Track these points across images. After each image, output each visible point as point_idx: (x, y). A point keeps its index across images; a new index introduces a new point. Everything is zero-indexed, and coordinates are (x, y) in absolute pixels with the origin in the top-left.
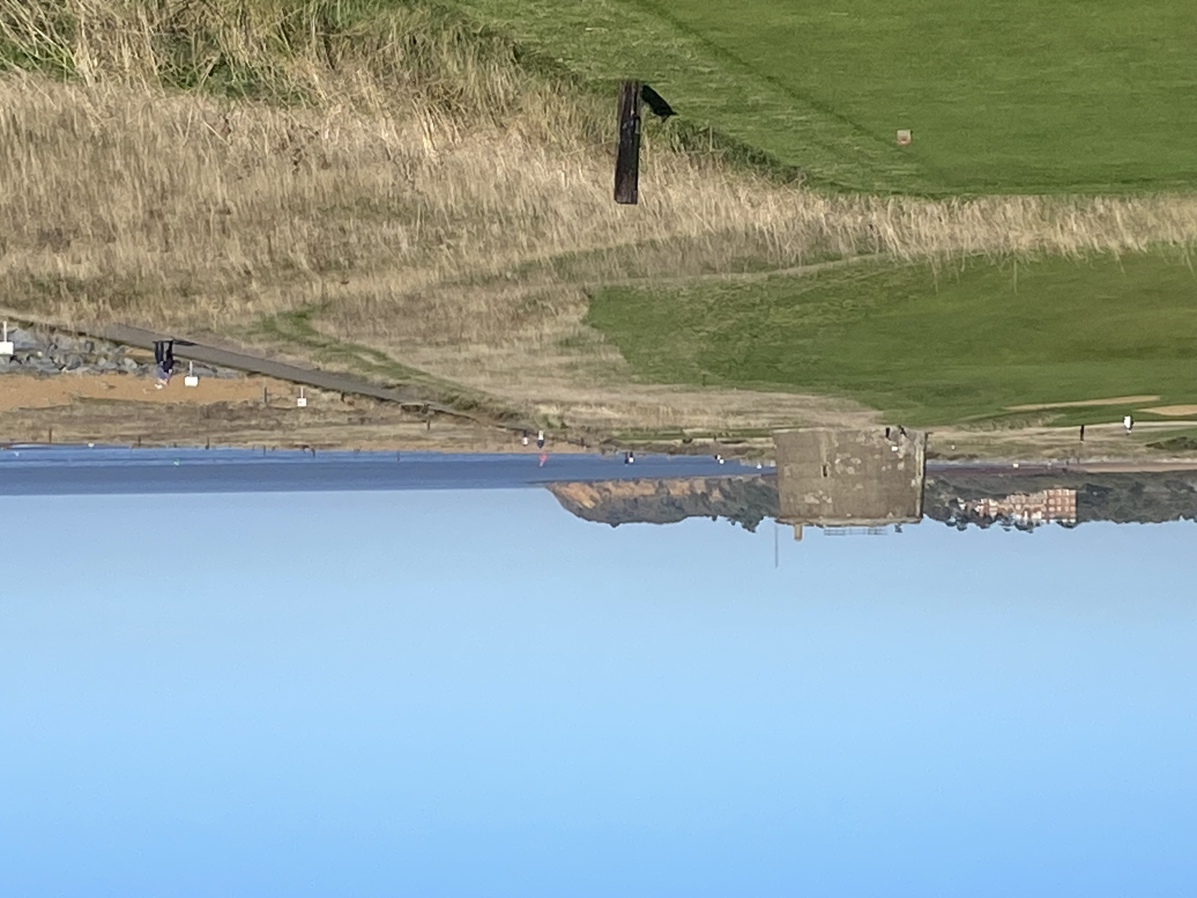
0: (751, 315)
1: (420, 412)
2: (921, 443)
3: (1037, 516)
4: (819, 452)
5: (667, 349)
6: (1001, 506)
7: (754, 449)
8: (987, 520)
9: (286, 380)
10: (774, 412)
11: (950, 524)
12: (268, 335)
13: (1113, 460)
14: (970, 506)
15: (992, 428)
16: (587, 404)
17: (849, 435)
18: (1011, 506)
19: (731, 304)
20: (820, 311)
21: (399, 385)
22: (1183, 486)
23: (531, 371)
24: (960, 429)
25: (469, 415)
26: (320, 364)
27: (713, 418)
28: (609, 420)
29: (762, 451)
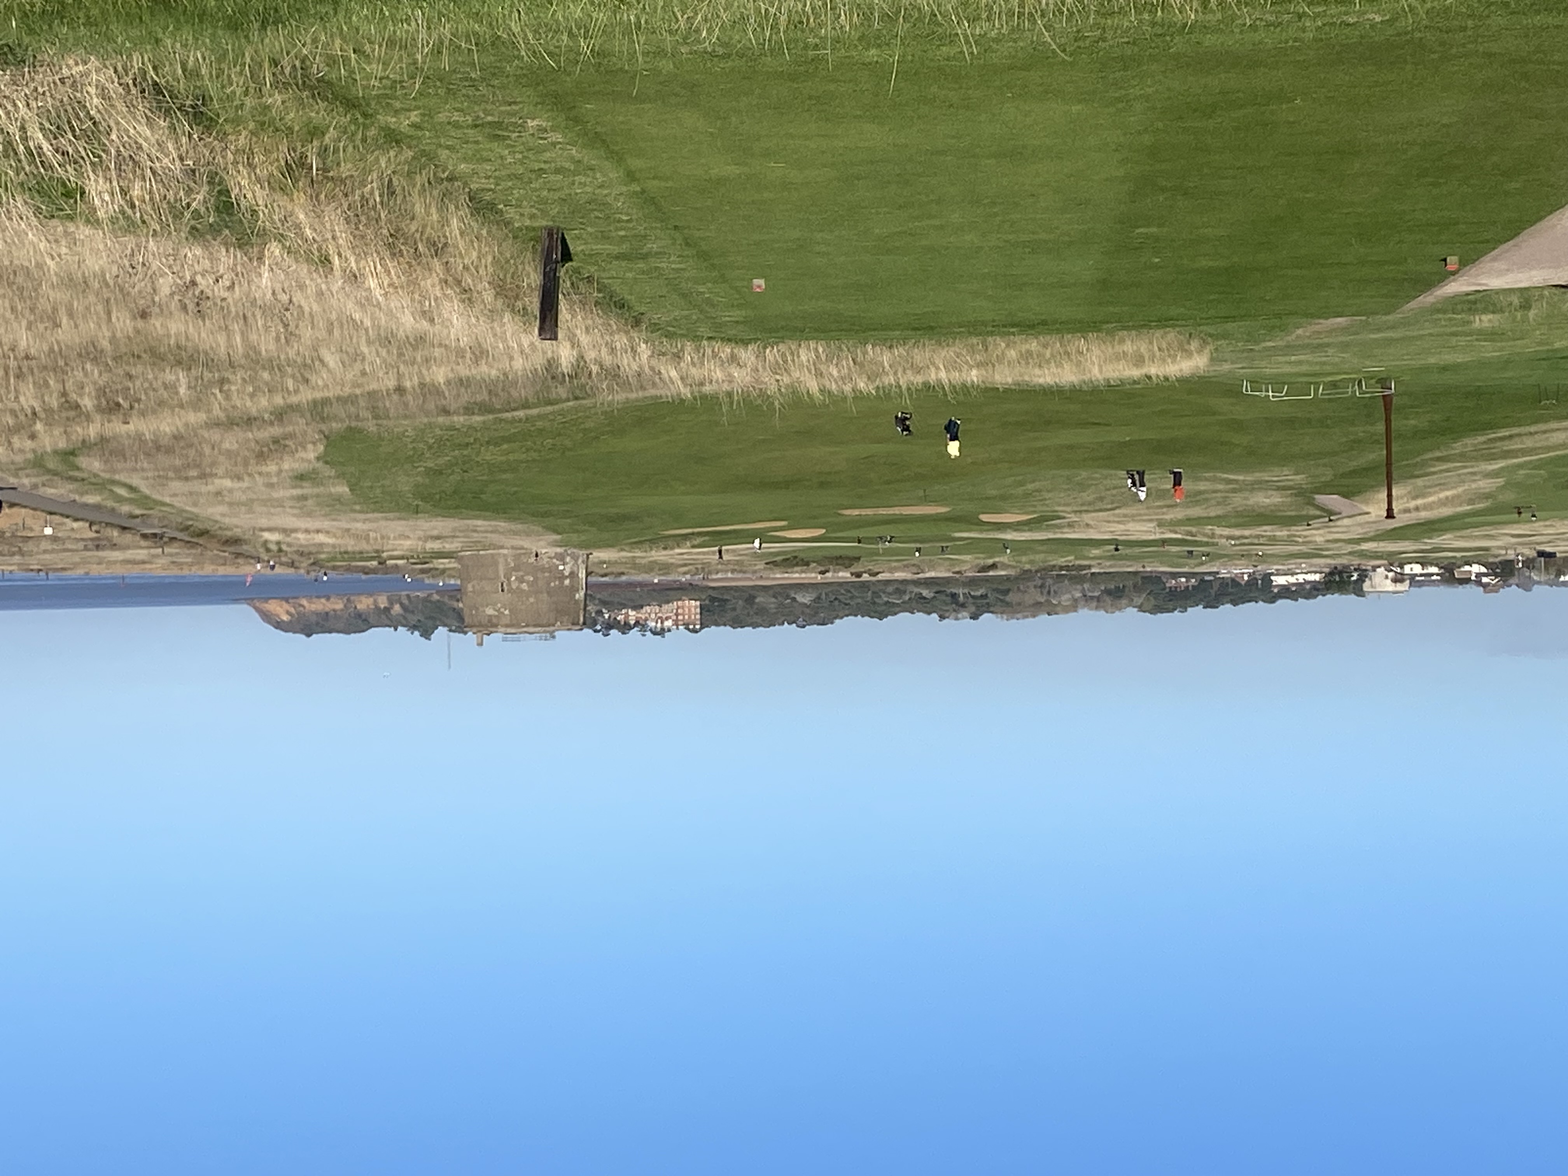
0: (465, 452)
1: (158, 539)
2: (583, 562)
3: (668, 623)
4: (497, 571)
5: (387, 482)
6: (640, 615)
7: (437, 569)
8: (627, 627)
9: (43, 511)
10: (468, 537)
11: (596, 631)
12: (35, 471)
13: (736, 575)
14: (613, 616)
15: (648, 549)
16: (307, 531)
17: (523, 557)
18: (647, 615)
19: (448, 444)
20: (524, 450)
21: (142, 515)
22: (788, 597)
23: (265, 502)
24: (622, 550)
25: (201, 542)
26: (77, 498)
27: (414, 543)
28: (321, 545)
29: (443, 571)
